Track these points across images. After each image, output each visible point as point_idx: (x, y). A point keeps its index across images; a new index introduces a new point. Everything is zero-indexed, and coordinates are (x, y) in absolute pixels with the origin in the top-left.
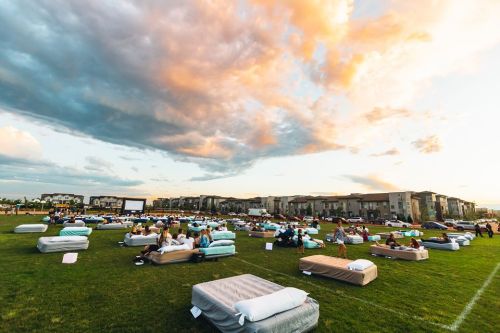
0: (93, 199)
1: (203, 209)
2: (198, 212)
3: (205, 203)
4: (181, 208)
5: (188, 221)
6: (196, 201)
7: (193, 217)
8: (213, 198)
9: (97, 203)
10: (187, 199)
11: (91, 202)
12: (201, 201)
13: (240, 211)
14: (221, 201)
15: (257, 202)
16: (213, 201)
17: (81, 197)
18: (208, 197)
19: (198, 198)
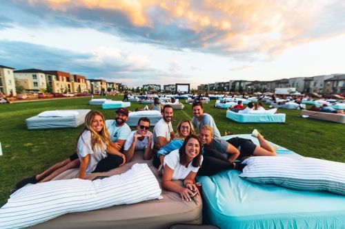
0: (165, 86)
1: (232, 90)
2: (228, 93)
3: (234, 86)
4: (215, 90)
5: (218, 98)
6: (227, 85)
7: (223, 96)
8: (240, 82)
9: (167, 89)
10: (220, 84)
11: (165, 88)
12: (231, 85)
13: (265, 91)
14: (247, 83)
15: (284, 83)
16: (240, 84)
17: (159, 86)
18: (236, 81)
19: (228, 83)
